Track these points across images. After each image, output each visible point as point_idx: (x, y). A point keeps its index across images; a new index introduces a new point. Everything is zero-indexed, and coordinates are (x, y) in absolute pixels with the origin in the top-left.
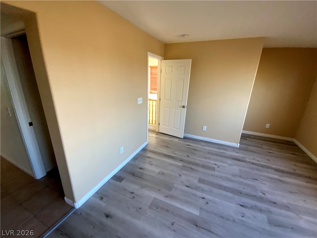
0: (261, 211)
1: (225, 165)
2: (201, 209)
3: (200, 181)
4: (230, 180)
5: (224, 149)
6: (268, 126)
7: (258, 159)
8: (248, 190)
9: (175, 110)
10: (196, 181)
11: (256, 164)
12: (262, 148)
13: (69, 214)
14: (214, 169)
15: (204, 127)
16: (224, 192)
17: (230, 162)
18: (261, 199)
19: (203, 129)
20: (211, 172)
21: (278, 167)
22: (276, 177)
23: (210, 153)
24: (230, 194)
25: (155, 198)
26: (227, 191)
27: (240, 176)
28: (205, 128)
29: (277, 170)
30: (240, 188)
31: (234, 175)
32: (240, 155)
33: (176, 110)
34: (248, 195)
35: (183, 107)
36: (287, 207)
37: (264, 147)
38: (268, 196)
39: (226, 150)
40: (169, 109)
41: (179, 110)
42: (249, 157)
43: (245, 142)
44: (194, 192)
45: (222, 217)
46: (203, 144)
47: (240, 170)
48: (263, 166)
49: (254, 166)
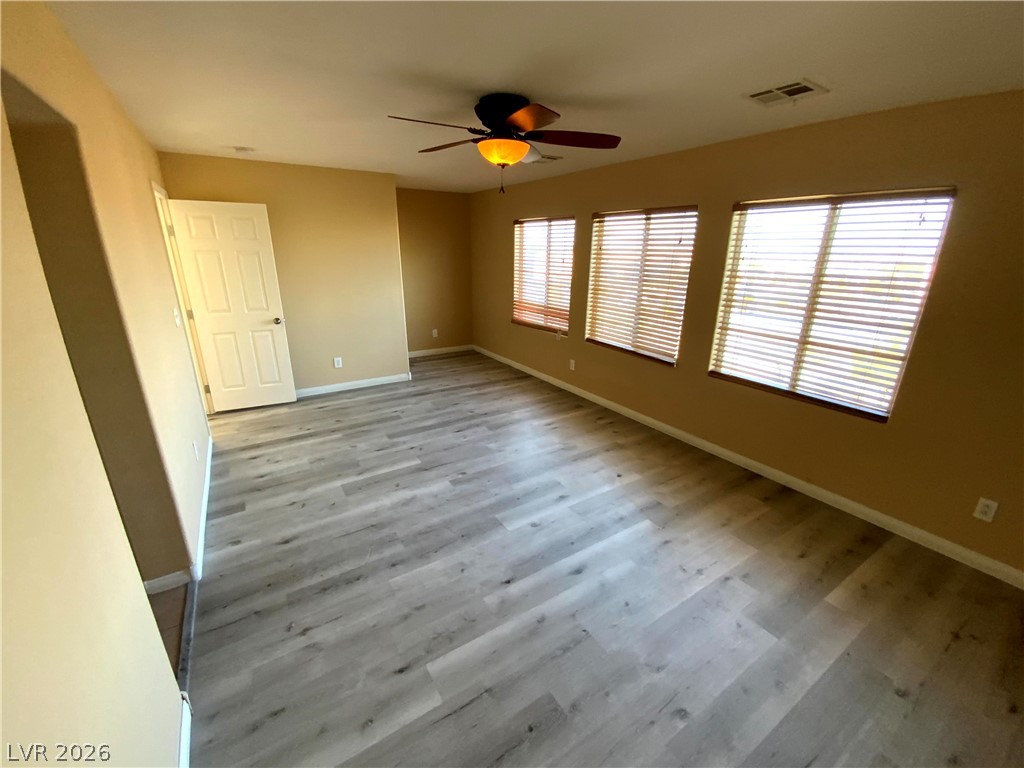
0: (478, 425)
1: (410, 406)
2: (419, 457)
3: (390, 436)
4: (430, 418)
5: (392, 389)
6: (435, 333)
7: (446, 383)
8: (453, 417)
9: (253, 336)
10: (386, 440)
11: (447, 390)
12: (441, 369)
13: (194, 590)
14: (398, 417)
15: (336, 359)
16: (433, 431)
17: (414, 400)
18: (473, 417)
19: (336, 366)
20: (399, 421)
21: (471, 383)
22: (476, 392)
23: (372, 402)
24: (440, 429)
25: (342, 485)
26: (435, 428)
27: (438, 409)
28: (339, 362)
29: (473, 386)
30: (446, 419)
31: (429, 411)
32: (420, 387)
33: (256, 334)
34: (458, 420)
35: (277, 321)
36: (498, 412)
37: (445, 367)
38: (477, 411)
39: (396, 389)
40: (231, 336)
41: (266, 333)
42: (433, 385)
43: (414, 369)
44: (394, 449)
45: (446, 449)
46: (348, 395)
47: (434, 403)
48: (455, 388)
49: (446, 392)
